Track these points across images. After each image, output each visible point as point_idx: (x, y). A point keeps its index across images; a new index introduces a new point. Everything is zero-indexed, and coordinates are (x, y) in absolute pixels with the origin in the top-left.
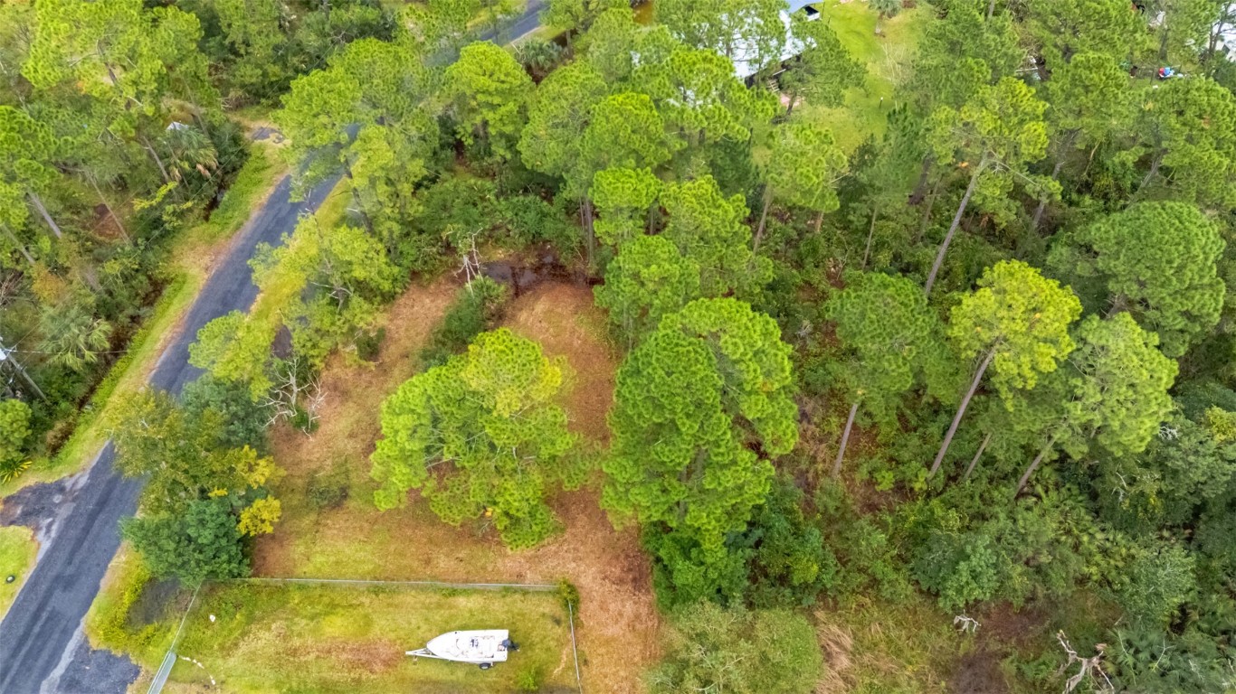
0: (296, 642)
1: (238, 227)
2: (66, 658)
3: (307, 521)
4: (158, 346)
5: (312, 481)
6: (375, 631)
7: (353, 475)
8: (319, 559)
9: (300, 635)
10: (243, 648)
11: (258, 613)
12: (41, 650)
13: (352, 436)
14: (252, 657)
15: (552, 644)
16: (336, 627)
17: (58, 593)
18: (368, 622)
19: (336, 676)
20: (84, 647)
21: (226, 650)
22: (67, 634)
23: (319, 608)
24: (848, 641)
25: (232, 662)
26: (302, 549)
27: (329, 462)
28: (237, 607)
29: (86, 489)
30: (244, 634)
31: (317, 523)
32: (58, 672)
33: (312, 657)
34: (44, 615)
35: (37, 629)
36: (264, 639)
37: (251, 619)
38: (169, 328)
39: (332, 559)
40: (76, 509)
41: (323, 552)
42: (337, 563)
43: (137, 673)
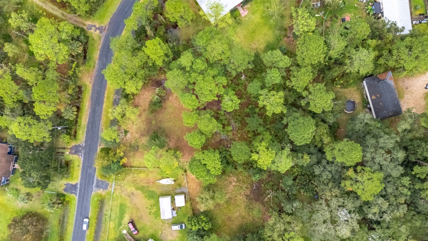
0: (135, 179)
1: (94, 67)
2: (95, 182)
3: (132, 153)
4: (87, 107)
5: (130, 145)
6: (149, 177)
7: (139, 143)
8: (136, 162)
9: (136, 177)
10: (126, 180)
11: (127, 173)
12: (90, 180)
13: (136, 133)
14: (128, 181)
15: (182, 179)
16: (142, 176)
17: (88, 169)
18: (148, 175)
19: (144, 185)
20: (97, 180)
21: (123, 180)
22: (93, 177)
23: (138, 172)
24: (235, 180)
25: (125, 182)
26: (132, 160)
27: (133, 140)
28: (123, 172)
29: (85, 146)
30: (126, 177)
31: (134, 154)
32: (95, 184)
33: (139, 181)
34: (88, 174)
35: (88, 176)
36: (129, 178)
37: (126, 174)
38: (88, 102)
39: (139, 162)
40: (85, 151)
41: (136, 160)
42: (140, 163)
43: (109, 184)
